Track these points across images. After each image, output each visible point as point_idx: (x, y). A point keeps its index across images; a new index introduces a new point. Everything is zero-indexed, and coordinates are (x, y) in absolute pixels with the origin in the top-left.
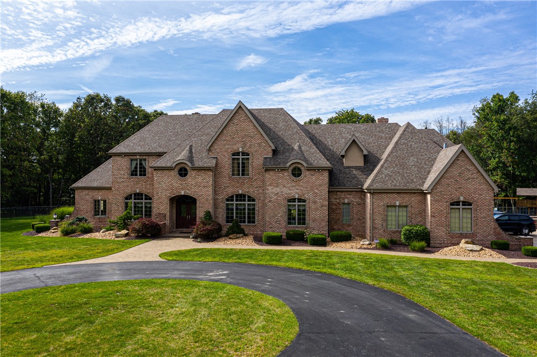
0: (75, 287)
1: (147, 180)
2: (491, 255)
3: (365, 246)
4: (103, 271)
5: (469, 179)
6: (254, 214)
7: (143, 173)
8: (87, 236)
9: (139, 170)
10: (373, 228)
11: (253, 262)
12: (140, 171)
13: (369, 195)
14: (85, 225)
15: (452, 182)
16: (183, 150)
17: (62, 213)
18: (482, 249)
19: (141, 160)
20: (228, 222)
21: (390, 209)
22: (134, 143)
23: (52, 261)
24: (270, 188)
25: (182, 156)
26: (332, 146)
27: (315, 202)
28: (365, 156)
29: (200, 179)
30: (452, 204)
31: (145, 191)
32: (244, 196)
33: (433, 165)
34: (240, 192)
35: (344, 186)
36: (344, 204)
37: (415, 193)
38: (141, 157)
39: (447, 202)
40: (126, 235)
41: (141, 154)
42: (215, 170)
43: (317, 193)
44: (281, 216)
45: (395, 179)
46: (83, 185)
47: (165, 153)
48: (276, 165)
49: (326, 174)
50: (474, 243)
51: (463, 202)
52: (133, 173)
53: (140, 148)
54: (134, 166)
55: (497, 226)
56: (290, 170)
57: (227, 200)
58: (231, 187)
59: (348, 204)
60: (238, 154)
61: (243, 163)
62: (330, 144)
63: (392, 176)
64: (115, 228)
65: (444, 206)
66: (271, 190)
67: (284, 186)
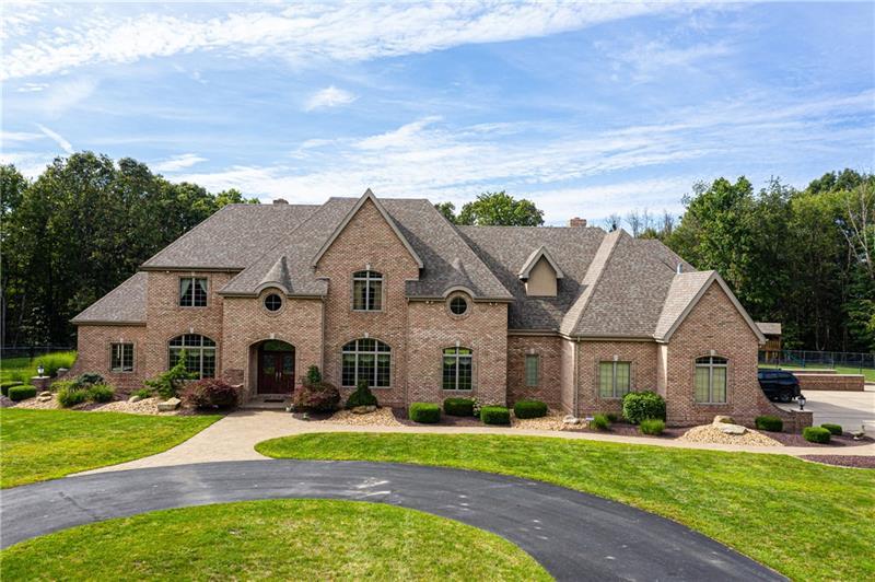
0: (150, 520)
1: (208, 314)
2: (761, 442)
3: (571, 426)
4: (179, 484)
5: (723, 323)
6: (388, 371)
7: (202, 300)
8: (107, 408)
9: (194, 296)
10: (579, 396)
11: (416, 461)
12: (197, 298)
13: (572, 344)
14: (102, 389)
15: (698, 327)
16: (271, 266)
17: (53, 363)
18: (746, 432)
19: (197, 280)
20: (345, 383)
21: (604, 366)
22: (186, 251)
23: (78, 464)
24: (415, 330)
25: (271, 276)
26: (505, 262)
27: (486, 354)
28: (558, 280)
29: (301, 315)
30: (700, 361)
31: (204, 331)
32: (373, 342)
33: (665, 298)
34: (367, 336)
35: (531, 327)
36: (529, 355)
37: (641, 343)
38: (199, 275)
39: (691, 357)
40: (178, 407)
41: (198, 270)
42: (326, 301)
43: (490, 340)
44: (433, 375)
45: (611, 320)
46: (93, 318)
47: (242, 269)
48: (427, 294)
49: (504, 310)
50: (734, 423)
51: (714, 358)
52: (185, 301)
53: (196, 259)
54: (185, 288)
55: (762, 394)
56: (448, 303)
57: (345, 348)
58: (352, 327)
59: (536, 355)
60: (363, 274)
61: (371, 289)
62: (502, 258)
63: (606, 315)
64: (156, 393)
65: (687, 363)
66: (417, 334)
67: (439, 328)
